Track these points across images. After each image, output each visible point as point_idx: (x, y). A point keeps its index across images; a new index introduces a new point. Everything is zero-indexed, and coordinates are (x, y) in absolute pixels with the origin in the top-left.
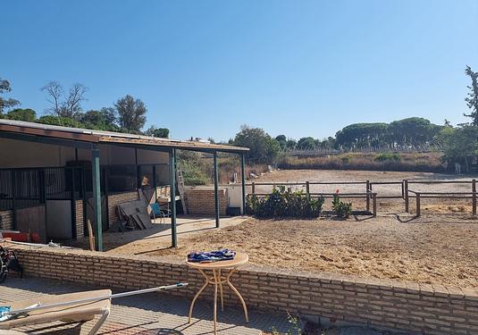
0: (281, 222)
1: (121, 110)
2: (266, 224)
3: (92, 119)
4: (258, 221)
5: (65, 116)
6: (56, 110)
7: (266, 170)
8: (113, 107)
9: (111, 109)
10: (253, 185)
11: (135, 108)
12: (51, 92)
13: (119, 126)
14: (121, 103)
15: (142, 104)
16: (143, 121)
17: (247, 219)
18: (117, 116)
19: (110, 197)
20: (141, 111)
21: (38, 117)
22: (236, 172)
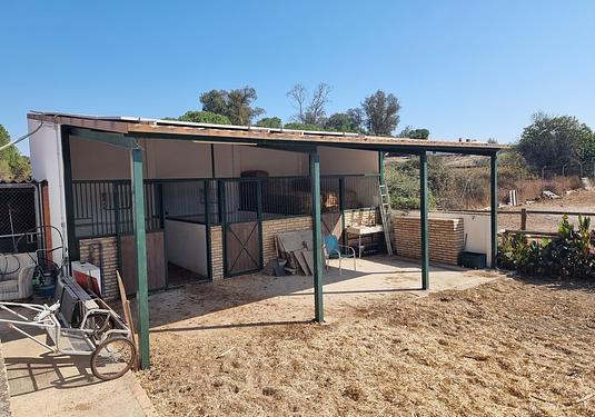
0: (572, 293)
1: (370, 110)
2: (534, 294)
3: (337, 123)
4: (518, 284)
5: (309, 121)
6: (301, 117)
7: (578, 186)
8: (360, 107)
9: (357, 110)
10: (524, 213)
11: (387, 105)
12: (296, 96)
13: (366, 130)
14: (369, 102)
15: (395, 100)
16: (395, 122)
17: (497, 277)
18: (365, 118)
19: (264, 223)
20: (394, 109)
21: (283, 124)
22: (514, 187)
